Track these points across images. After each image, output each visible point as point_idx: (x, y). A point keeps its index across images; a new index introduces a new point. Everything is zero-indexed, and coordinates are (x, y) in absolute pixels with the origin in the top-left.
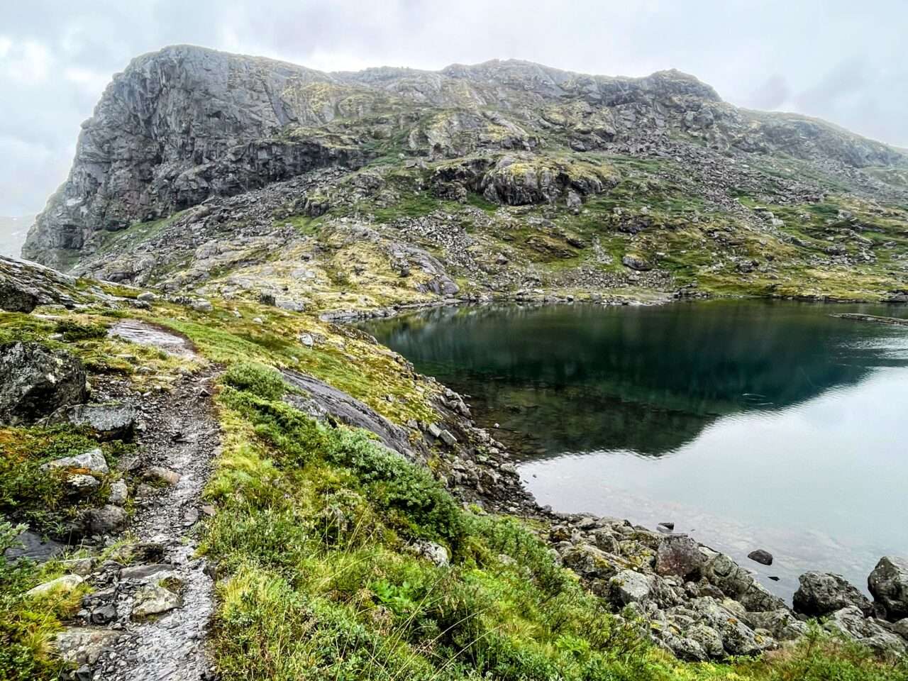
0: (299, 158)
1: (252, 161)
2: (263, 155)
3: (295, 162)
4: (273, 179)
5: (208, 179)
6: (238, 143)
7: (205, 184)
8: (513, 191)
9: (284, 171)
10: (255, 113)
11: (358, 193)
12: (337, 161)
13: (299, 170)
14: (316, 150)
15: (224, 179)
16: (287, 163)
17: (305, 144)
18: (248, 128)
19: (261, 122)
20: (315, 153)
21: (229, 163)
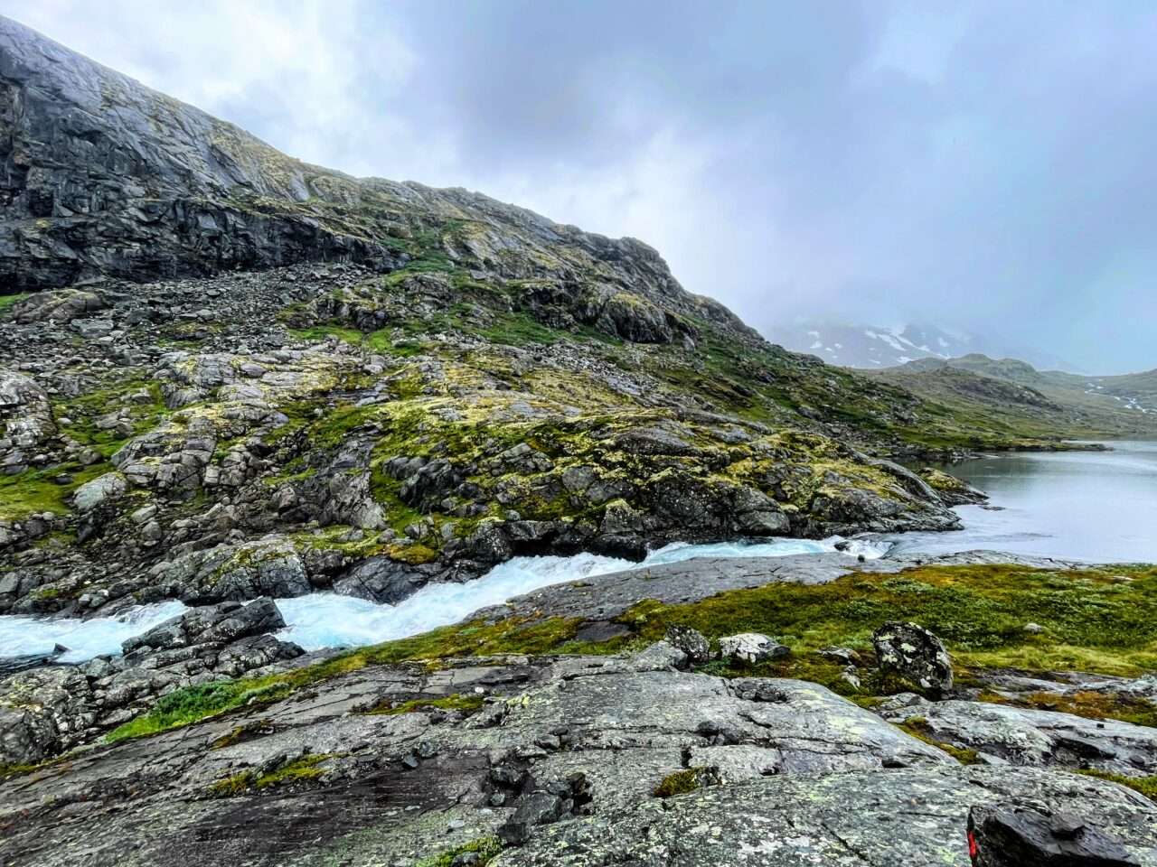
0: (278, 240)
1: (182, 230)
2: (209, 223)
3: (271, 245)
4: (229, 265)
5: (79, 245)
6: (148, 194)
7: (69, 253)
8: (637, 325)
9: (254, 255)
10: (175, 155)
11: (427, 302)
12: (348, 256)
13: (279, 258)
14: (309, 233)
15: (119, 251)
16: (259, 244)
17: (288, 220)
18: (165, 174)
19: (189, 171)
20: (307, 237)
21: (134, 225)
